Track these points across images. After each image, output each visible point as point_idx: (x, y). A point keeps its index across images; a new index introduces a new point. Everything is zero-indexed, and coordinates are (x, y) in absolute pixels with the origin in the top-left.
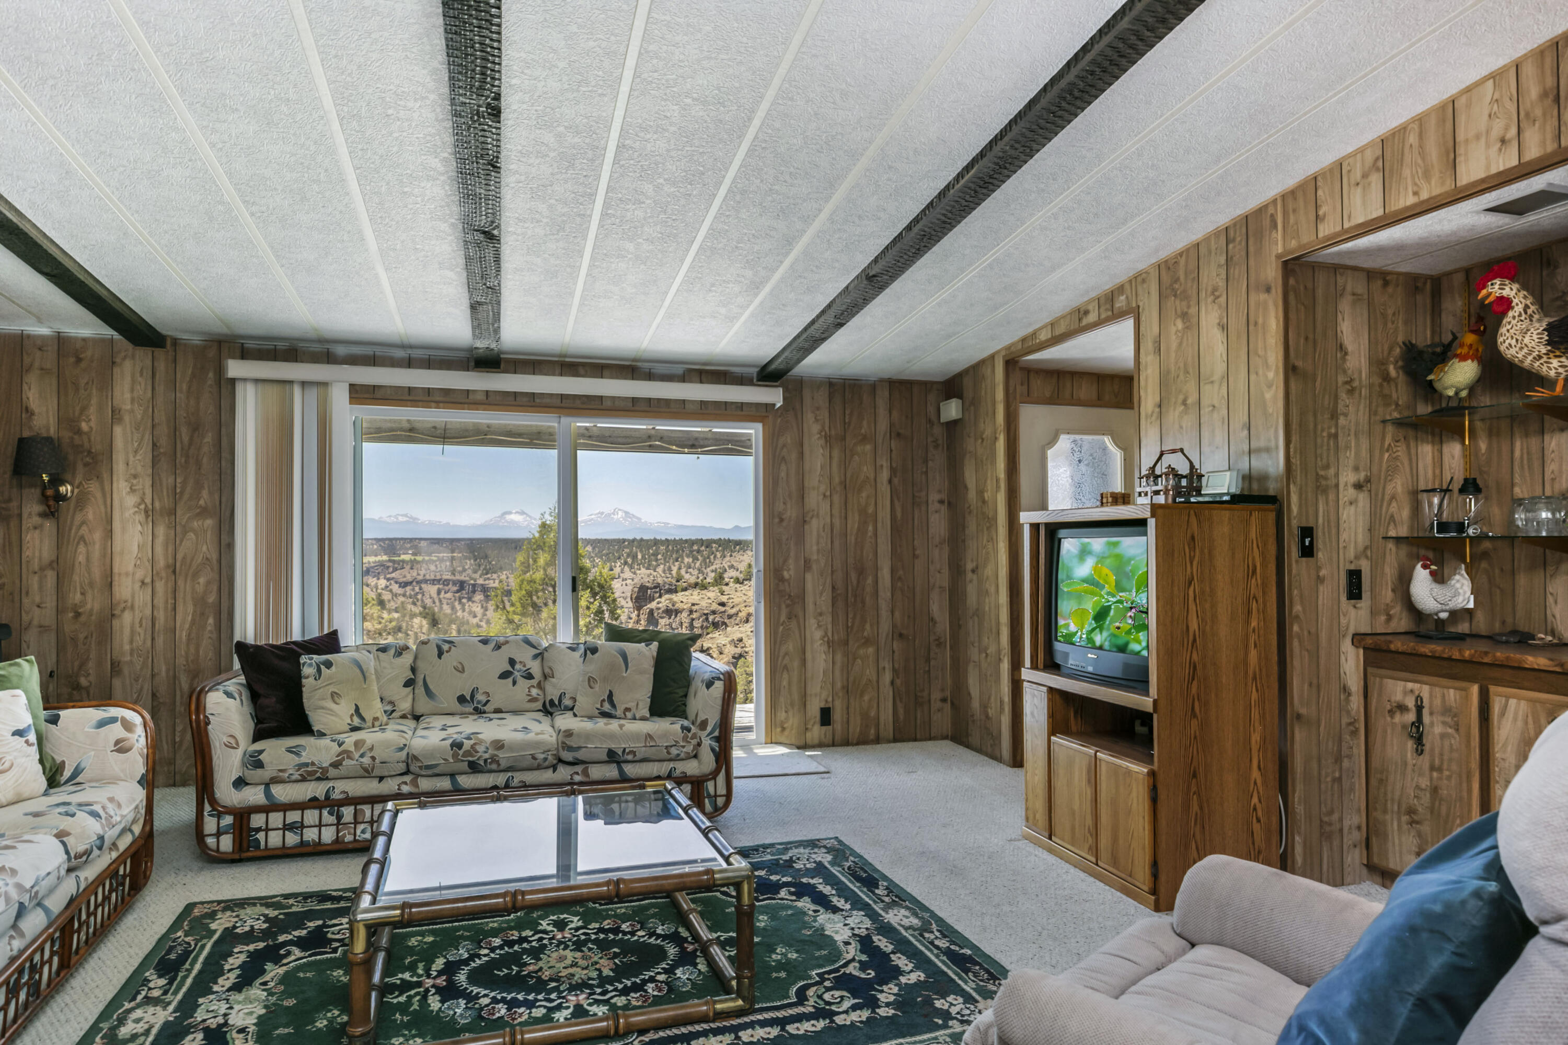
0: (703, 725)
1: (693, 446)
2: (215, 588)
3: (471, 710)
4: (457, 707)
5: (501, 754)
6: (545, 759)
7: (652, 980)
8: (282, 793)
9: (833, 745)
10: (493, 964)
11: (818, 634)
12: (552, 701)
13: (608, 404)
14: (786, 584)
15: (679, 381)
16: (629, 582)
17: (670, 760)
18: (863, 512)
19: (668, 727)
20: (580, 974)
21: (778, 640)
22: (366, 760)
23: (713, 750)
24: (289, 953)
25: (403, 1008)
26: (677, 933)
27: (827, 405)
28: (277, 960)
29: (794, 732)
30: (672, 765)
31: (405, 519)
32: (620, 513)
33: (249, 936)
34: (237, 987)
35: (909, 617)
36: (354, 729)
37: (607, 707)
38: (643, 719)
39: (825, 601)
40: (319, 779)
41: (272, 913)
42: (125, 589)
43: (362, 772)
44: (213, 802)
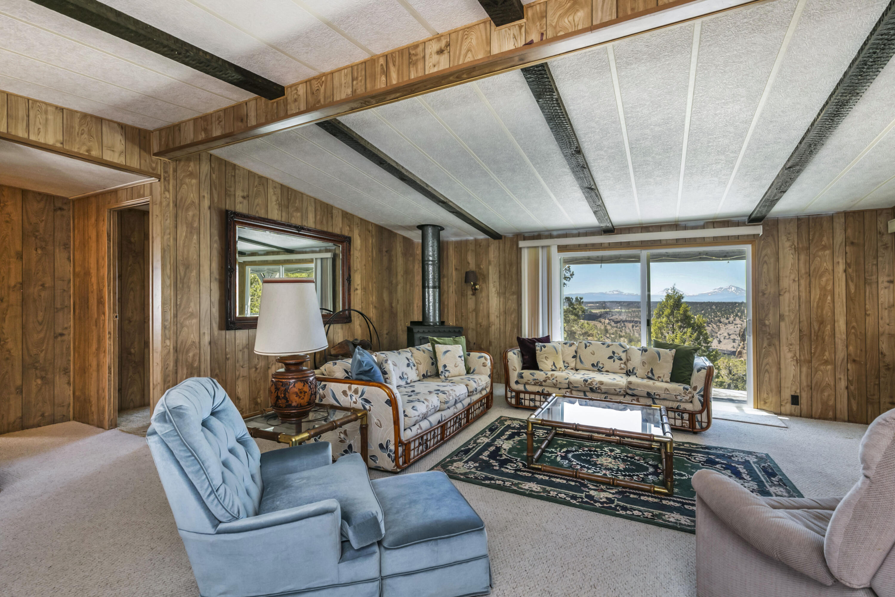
0: (695, 388)
1: (725, 256)
2: (517, 319)
3: (596, 370)
4: (591, 368)
5: (602, 387)
6: (620, 392)
7: (637, 475)
8: (530, 388)
9: (801, 416)
10: (582, 455)
11: (789, 355)
12: (629, 370)
13: (664, 242)
14: (767, 328)
15: (701, 228)
16: (739, 326)
17: (678, 401)
18: (823, 289)
19: (678, 387)
20: (611, 466)
21: (762, 356)
22: (554, 381)
23: (700, 400)
24: (522, 435)
25: (549, 457)
26: (657, 465)
27: (796, 231)
28: (519, 436)
29: (772, 405)
30: (679, 404)
31: (617, 293)
32: (733, 288)
33: (514, 428)
34: (506, 439)
35: (861, 350)
36: (553, 370)
37: (650, 375)
38: (667, 382)
39: (794, 338)
40: (540, 385)
41: (522, 424)
42: (493, 318)
43: (553, 385)
44: (510, 387)
